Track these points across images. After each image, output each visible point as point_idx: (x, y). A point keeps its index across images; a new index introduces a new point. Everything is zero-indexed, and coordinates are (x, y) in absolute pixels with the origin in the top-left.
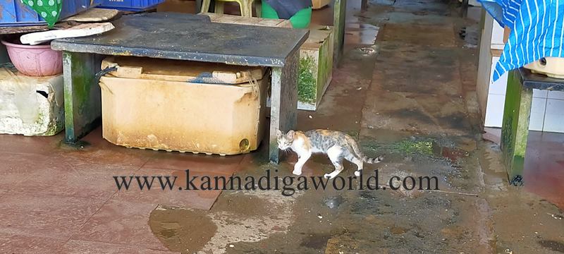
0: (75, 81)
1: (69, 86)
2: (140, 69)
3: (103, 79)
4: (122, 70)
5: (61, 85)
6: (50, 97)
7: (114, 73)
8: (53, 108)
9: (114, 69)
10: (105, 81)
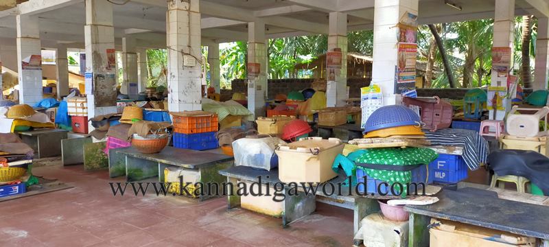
0: (416, 228)
1: (412, 231)
2: (454, 227)
3: (431, 230)
4: (442, 226)
5: (407, 229)
6: (401, 234)
7: (438, 227)
8: (402, 240)
9: (438, 224)
10: (433, 232)
